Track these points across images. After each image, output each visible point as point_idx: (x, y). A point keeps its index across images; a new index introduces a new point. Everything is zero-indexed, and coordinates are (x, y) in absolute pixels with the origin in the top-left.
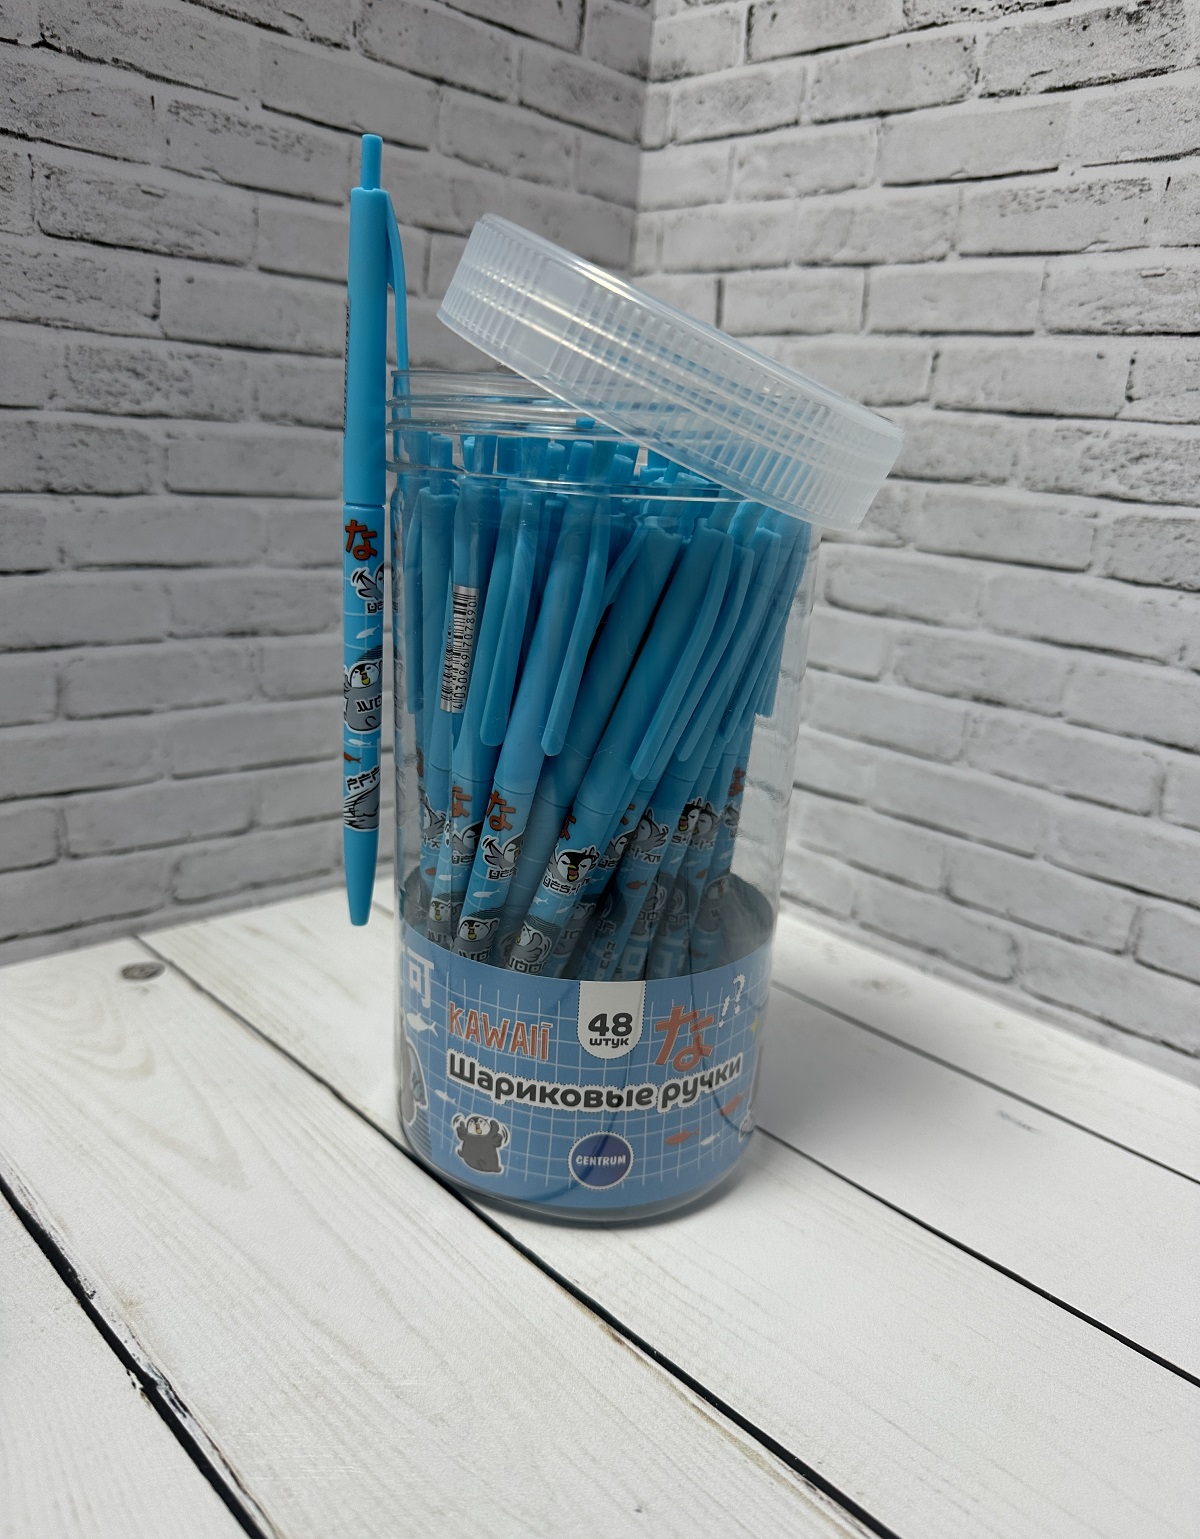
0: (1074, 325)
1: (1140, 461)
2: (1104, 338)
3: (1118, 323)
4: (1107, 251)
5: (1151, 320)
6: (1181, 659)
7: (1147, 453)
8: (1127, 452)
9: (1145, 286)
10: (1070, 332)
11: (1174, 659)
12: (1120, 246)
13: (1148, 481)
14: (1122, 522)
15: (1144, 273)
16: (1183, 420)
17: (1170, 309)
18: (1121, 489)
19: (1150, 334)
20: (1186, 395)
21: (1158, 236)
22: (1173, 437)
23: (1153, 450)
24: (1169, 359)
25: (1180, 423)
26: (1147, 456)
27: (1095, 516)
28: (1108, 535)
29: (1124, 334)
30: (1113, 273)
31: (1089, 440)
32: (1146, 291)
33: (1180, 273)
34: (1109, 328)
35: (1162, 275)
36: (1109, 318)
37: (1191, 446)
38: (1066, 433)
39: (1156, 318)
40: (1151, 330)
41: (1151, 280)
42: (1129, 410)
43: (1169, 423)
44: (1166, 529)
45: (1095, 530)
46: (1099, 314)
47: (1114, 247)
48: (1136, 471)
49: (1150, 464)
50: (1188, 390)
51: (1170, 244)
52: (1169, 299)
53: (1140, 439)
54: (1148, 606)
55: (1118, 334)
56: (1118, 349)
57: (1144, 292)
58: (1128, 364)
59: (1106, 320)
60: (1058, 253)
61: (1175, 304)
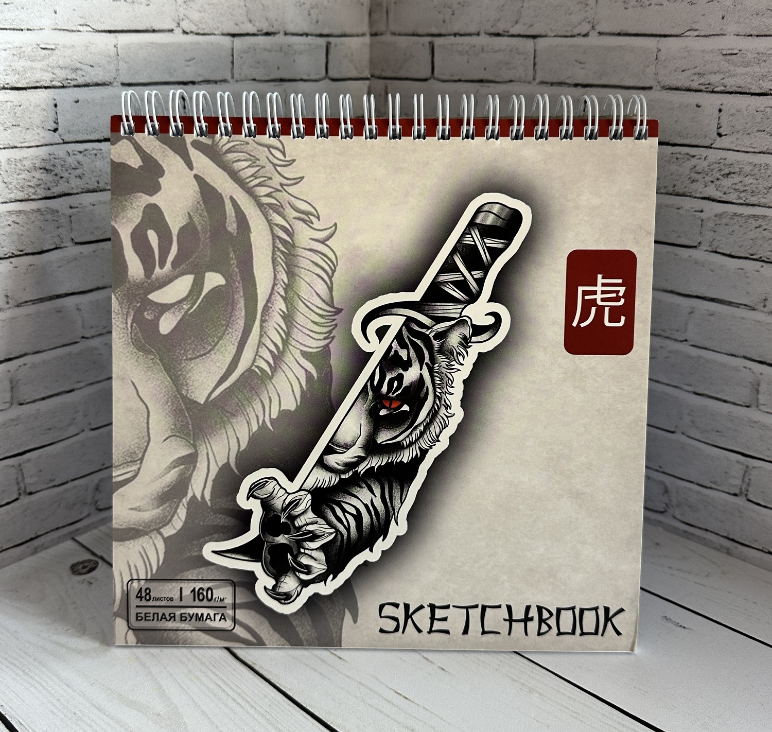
0: (679, 85)
1: (730, 176)
2: (700, 93)
3: (709, 84)
4: (698, 36)
5: (731, 83)
6: (765, 306)
7: (734, 171)
8: (720, 170)
9: (725, 61)
10: (677, 89)
11: (760, 306)
12: (707, 33)
13: (735, 190)
14: (719, 216)
15: (724, 52)
16: (756, 150)
17: (743, 77)
18: (717, 195)
19: (731, 93)
20: (757, 134)
21: (731, 28)
22: (751, 161)
23: (738, 170)
24: (744, 110)
25: (754, 152)
26: (734, 173)
27: (702, 211)
28: (711, 225)
29: (713, 92)
30: (703, 51)
31: (694, 161)
32: (726, 65)
33: (748, 53)
34: (703, 88)
35: (736, 54)
36: (702, 81)
37: (762, 168)
38: (678, 156)
39: (734, 83)
40: (731, 90)
41: (729, 57)
42: (719, 143)
43: (747, 152)
44: (750, 221)
45: (702, 220)
46: (696, 77)
47: (702, 34)
48: (727, 183)
49: (736, 179)
50: (758, 131)
51: (740, 34)
52: (741, 70)
53: (728, 162)
54: (740, 271)
55: (710, 92)
56: (710, 102)
57: (725, 66)
58: (718, 112)
59: (700, 82)
60: (665, 36)
61: (746, 74)
